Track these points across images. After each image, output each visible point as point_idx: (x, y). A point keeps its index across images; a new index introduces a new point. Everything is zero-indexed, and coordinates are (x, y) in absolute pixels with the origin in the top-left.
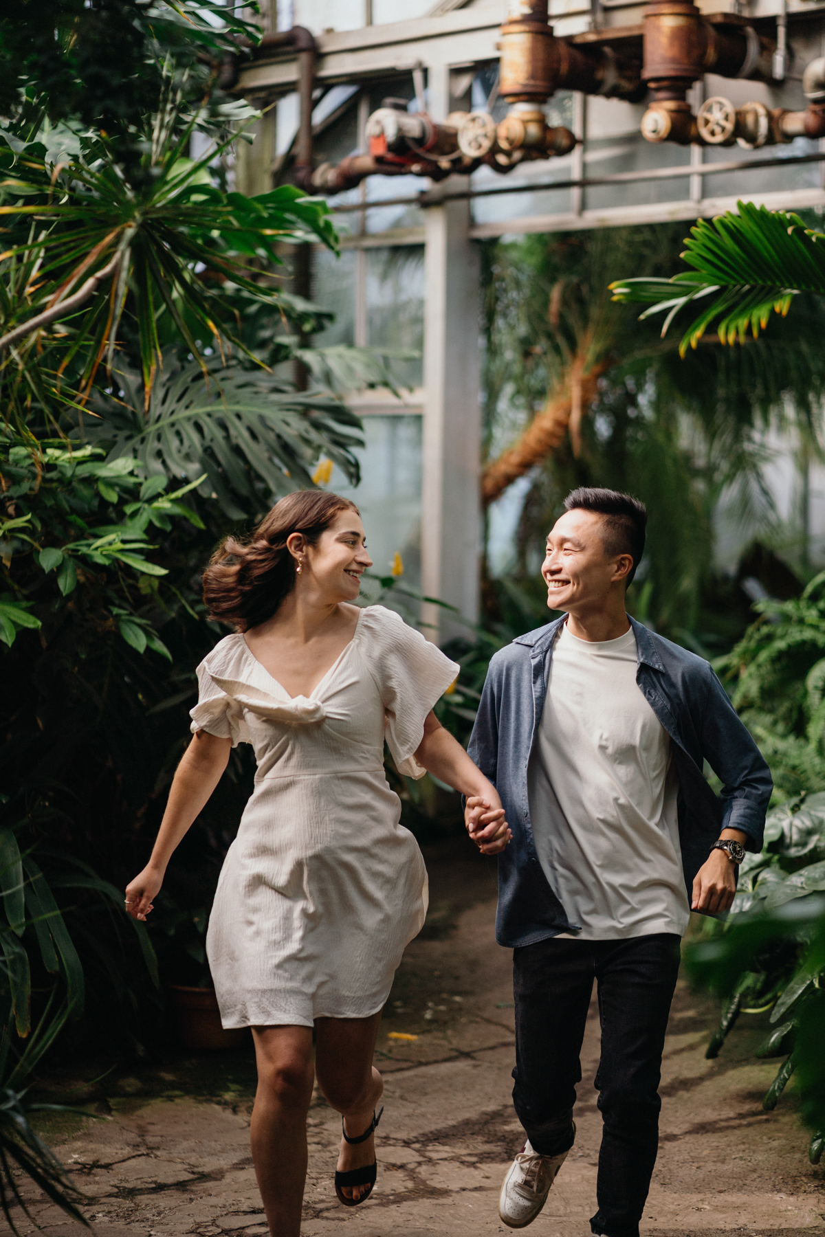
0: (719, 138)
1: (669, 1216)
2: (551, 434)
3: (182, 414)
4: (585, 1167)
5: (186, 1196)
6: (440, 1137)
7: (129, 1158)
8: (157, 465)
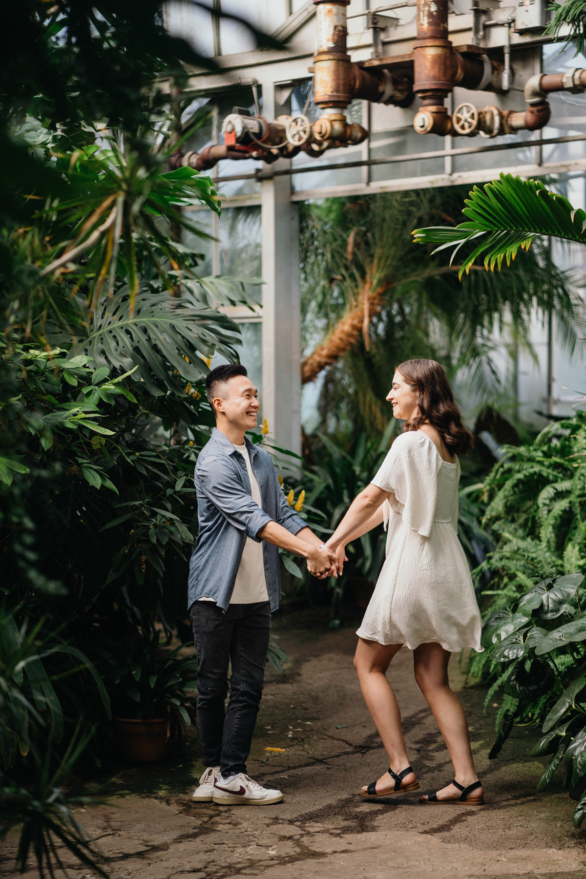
0: (467, 131)
1: (479, 866)
2: (349, 335)
3: (117, 324)
4: (416, 835)
5: (145, 861)
6: (313, 817)
7: (101, 837)
8: (102, 360)
